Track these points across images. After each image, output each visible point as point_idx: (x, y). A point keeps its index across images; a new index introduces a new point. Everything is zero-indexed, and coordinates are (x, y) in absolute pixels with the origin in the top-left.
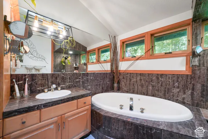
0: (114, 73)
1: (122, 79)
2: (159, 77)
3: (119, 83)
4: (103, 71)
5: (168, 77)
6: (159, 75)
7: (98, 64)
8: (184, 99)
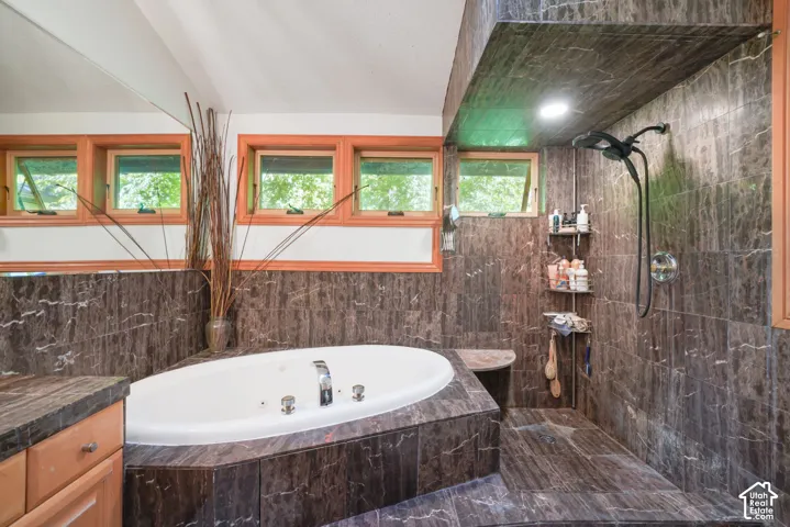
0: (208, 273)
1: (247, 296)
2: (376, 281)
3: (232, 314)
4: (141, 263)
5: (396, 281)
6: (376, 276)
7: (102, 224)
8: (429, 334)
